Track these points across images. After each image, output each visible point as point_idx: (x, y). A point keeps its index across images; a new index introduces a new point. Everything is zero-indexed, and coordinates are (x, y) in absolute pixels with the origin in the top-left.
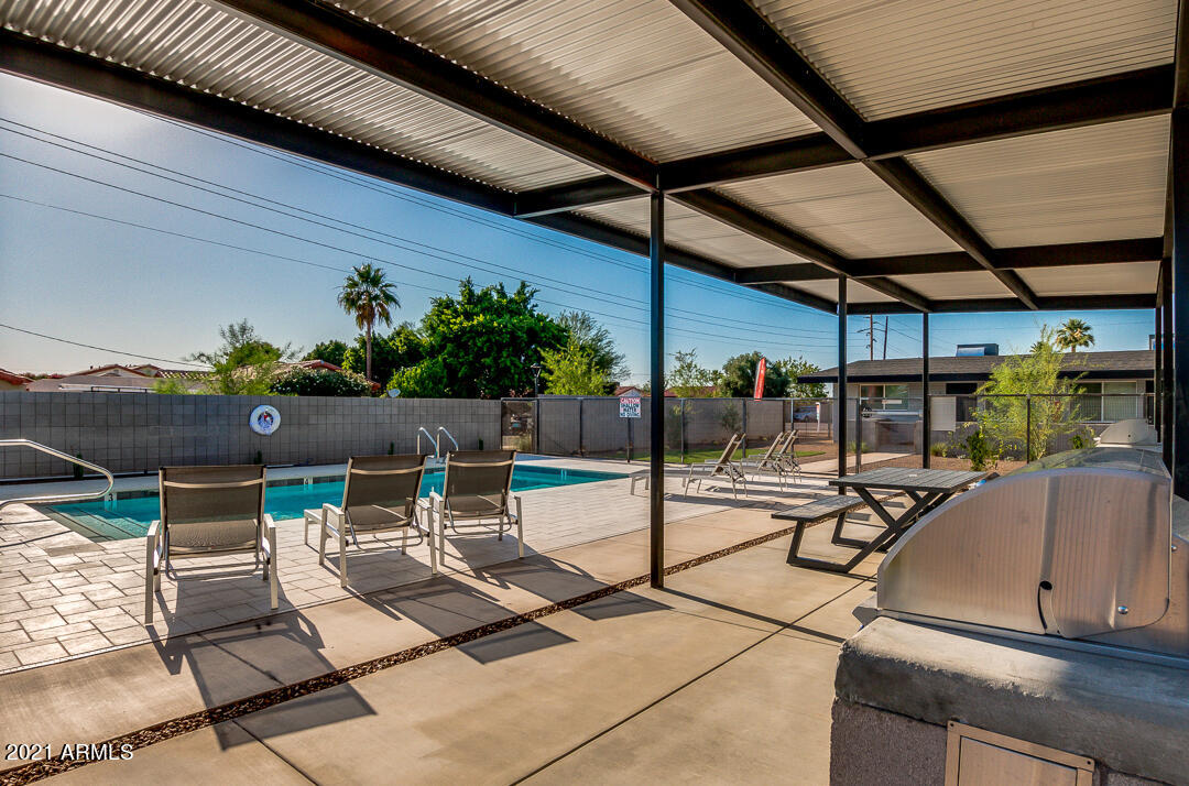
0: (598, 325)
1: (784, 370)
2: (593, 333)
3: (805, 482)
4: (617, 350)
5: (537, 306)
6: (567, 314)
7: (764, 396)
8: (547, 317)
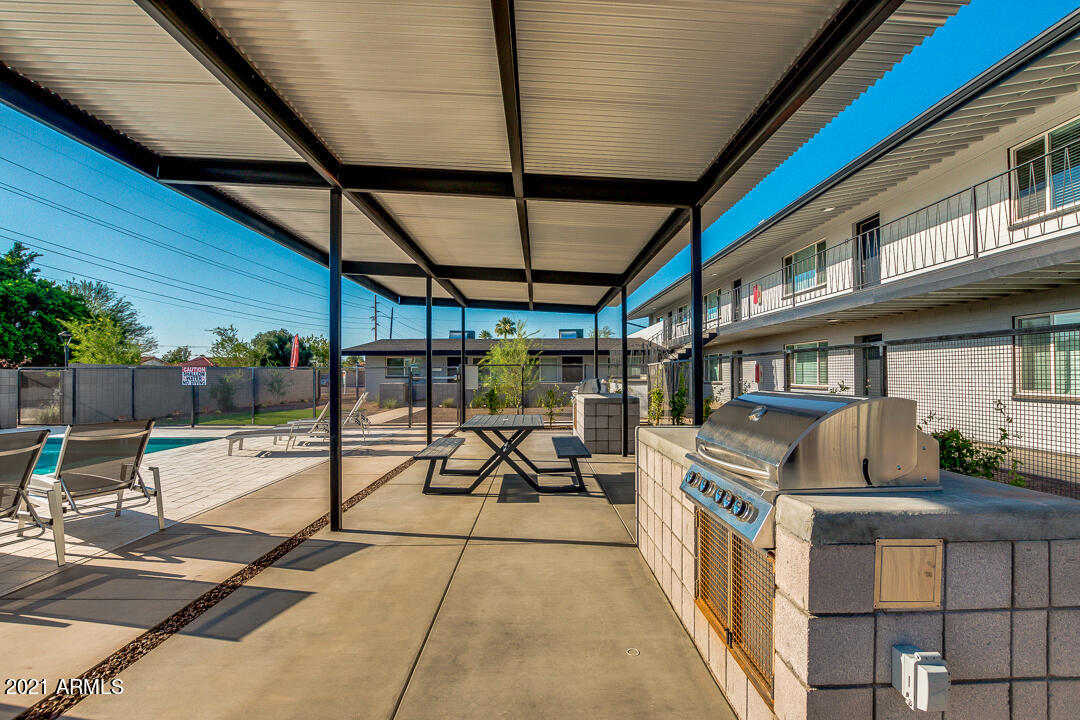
0: (119, 296)
1: (307, 345)
2: (112, 303)
3: (373, 432)
4: (142, 320)
5: (38, 270)
6: (77, 281)
7: (299, 365)
8: (54, 283)
